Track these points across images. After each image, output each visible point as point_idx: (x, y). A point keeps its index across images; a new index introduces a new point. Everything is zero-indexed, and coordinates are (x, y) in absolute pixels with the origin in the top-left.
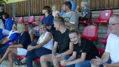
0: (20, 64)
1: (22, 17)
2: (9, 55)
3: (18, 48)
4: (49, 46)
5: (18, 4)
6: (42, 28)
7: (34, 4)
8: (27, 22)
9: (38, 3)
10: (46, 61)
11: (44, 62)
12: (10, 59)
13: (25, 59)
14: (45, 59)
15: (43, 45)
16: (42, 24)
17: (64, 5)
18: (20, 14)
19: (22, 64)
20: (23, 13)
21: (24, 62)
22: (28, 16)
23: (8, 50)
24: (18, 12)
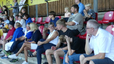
0: (32, 56)
1: (41, 18)
2: (24, 48)
3: (31, 44)
4: (55, 42)
5: (40, 5)
6: (50, 27)
7: (53, 6)
8: (45, 22)
9: (57, 5)
10: (50, 54)
11: (48, 54)
12: (25, 52)
13: (35, 52)
14: (49, 53)
15: (49, 40)
16: (51, 24)
17: (73, 8)
18: (42, 14)
19: (33, 56)
20: (45, 13)
21: (35, 54)
22: (47, 16)
23: (24, 44)
24: (40, 13)
